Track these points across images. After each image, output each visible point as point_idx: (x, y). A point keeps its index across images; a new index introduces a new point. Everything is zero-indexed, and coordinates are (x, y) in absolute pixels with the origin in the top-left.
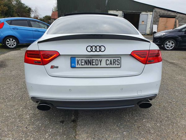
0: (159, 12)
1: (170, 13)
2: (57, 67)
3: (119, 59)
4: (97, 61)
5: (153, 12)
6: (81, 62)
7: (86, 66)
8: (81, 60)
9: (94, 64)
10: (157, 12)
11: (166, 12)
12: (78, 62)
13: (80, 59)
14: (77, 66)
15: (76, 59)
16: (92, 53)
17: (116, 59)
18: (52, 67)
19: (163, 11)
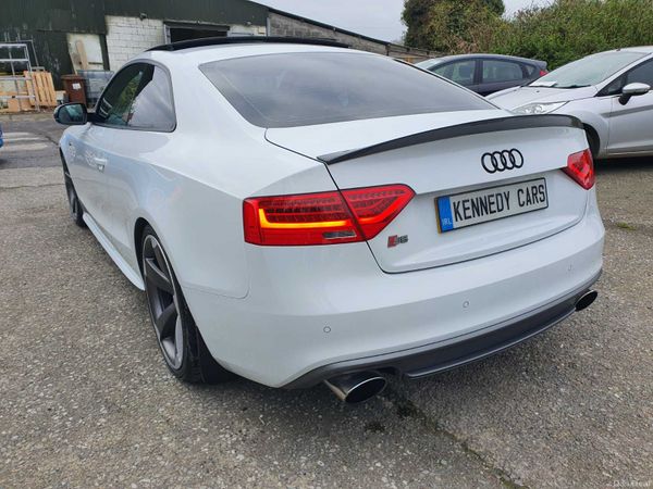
0: (286, 27)
1: (315, 30)
2: (404, 240)
3: (541, 182)
4: (499, 198)
5: (266, 25)
6: (465, 209)
7: (477, 219)
8: (464, 202)
9: (494, 208)
10: (278, 27)
11: (305, 27)
12: (457, 212)
13: (461, 198)
14: (456, 225)
15: (453, 200)
16: (498, 176)
17: (537, 184)
18: (393, 242)
19: (296, 25)
